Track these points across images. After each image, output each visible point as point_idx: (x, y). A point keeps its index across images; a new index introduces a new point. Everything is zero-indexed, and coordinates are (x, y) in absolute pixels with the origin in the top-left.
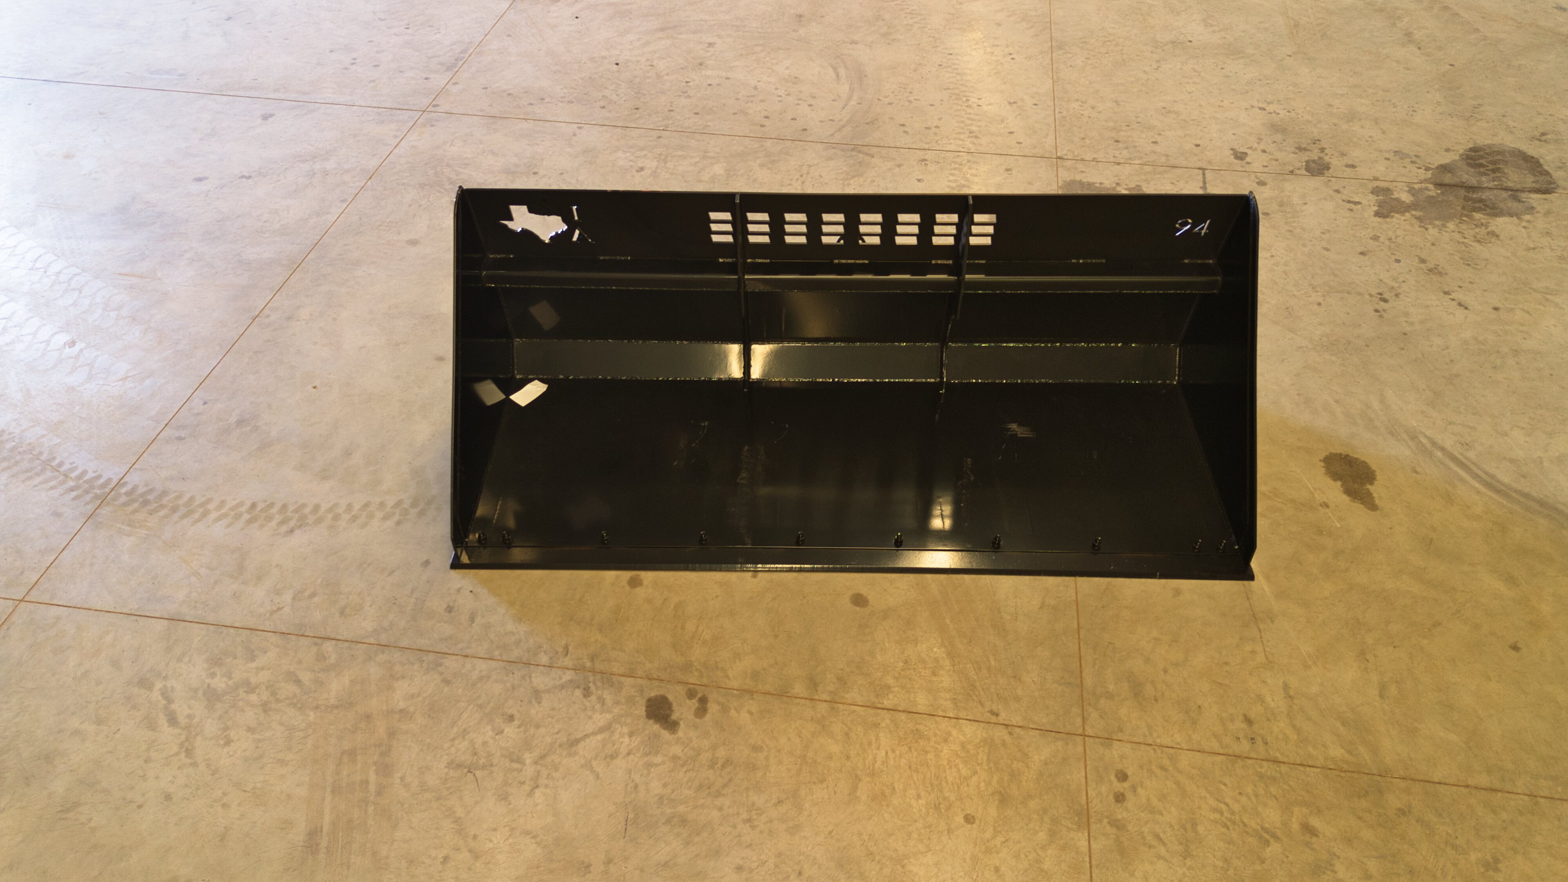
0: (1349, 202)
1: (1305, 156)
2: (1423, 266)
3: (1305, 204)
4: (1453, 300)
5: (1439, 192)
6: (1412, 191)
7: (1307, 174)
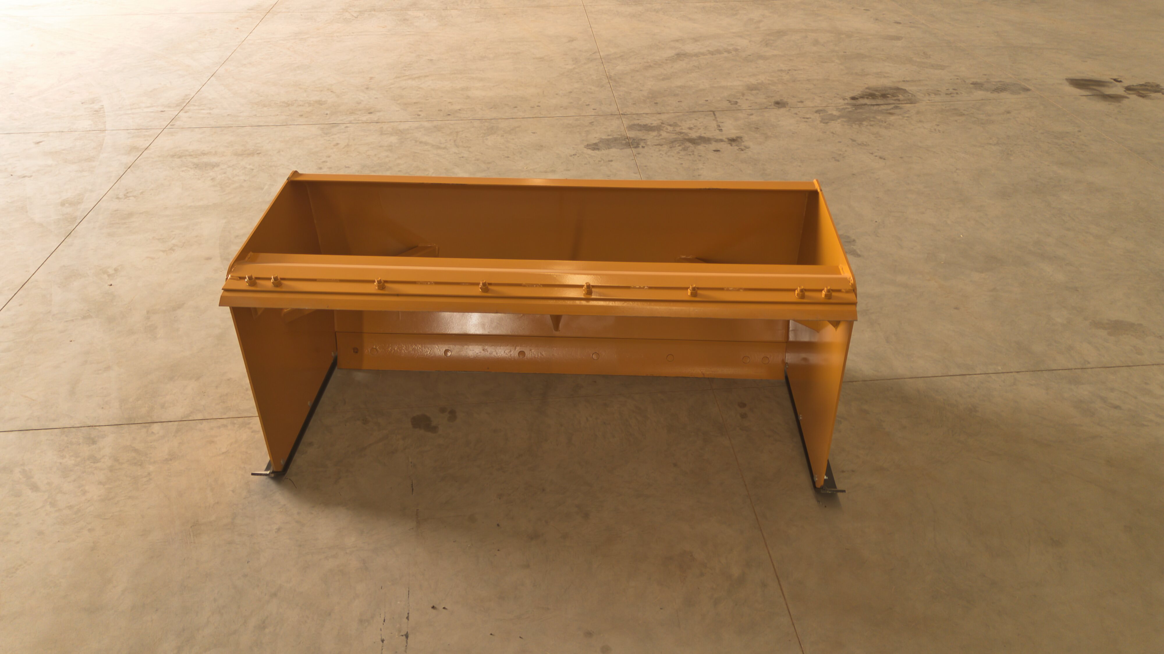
0: (804, 118)
1: (773, 100)
2: (854, 143)
3: (779, 121)
4: (876, 156)
5: (854, 109)
6: (838, 109)
7: (775, 107)
